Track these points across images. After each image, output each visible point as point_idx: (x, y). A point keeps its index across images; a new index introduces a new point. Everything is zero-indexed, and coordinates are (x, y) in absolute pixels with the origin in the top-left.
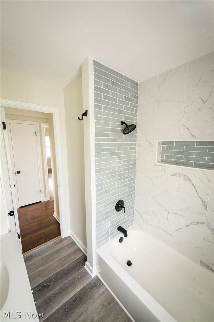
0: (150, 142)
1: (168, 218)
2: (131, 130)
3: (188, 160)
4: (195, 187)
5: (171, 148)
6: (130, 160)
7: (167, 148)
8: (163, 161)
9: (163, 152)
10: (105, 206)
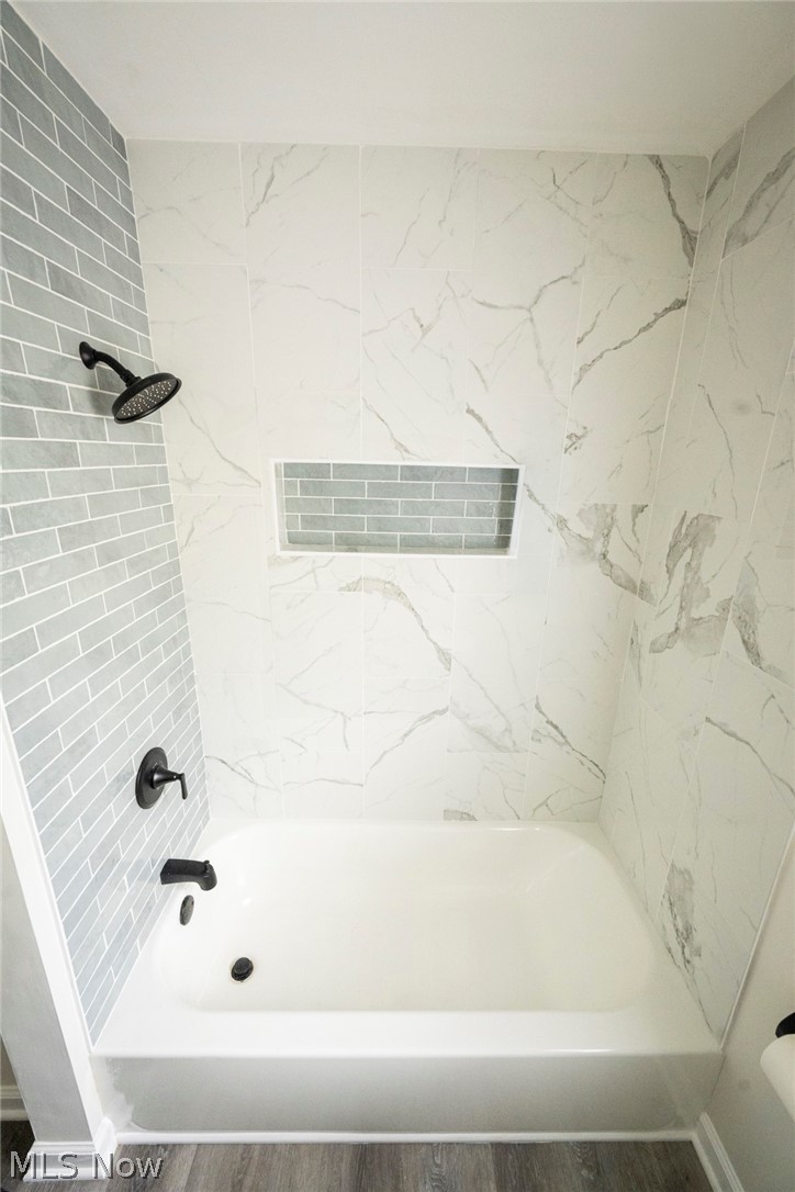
0: (238, 465)
1: (345, 738)
2: (155, 399)
3: (380, 530)
4: (416, 615)
5: (321, 488)
6: (157, 550)
7: (305, 488)
8: (294, 541)
9: (290, 505)
10: (87, 822)
